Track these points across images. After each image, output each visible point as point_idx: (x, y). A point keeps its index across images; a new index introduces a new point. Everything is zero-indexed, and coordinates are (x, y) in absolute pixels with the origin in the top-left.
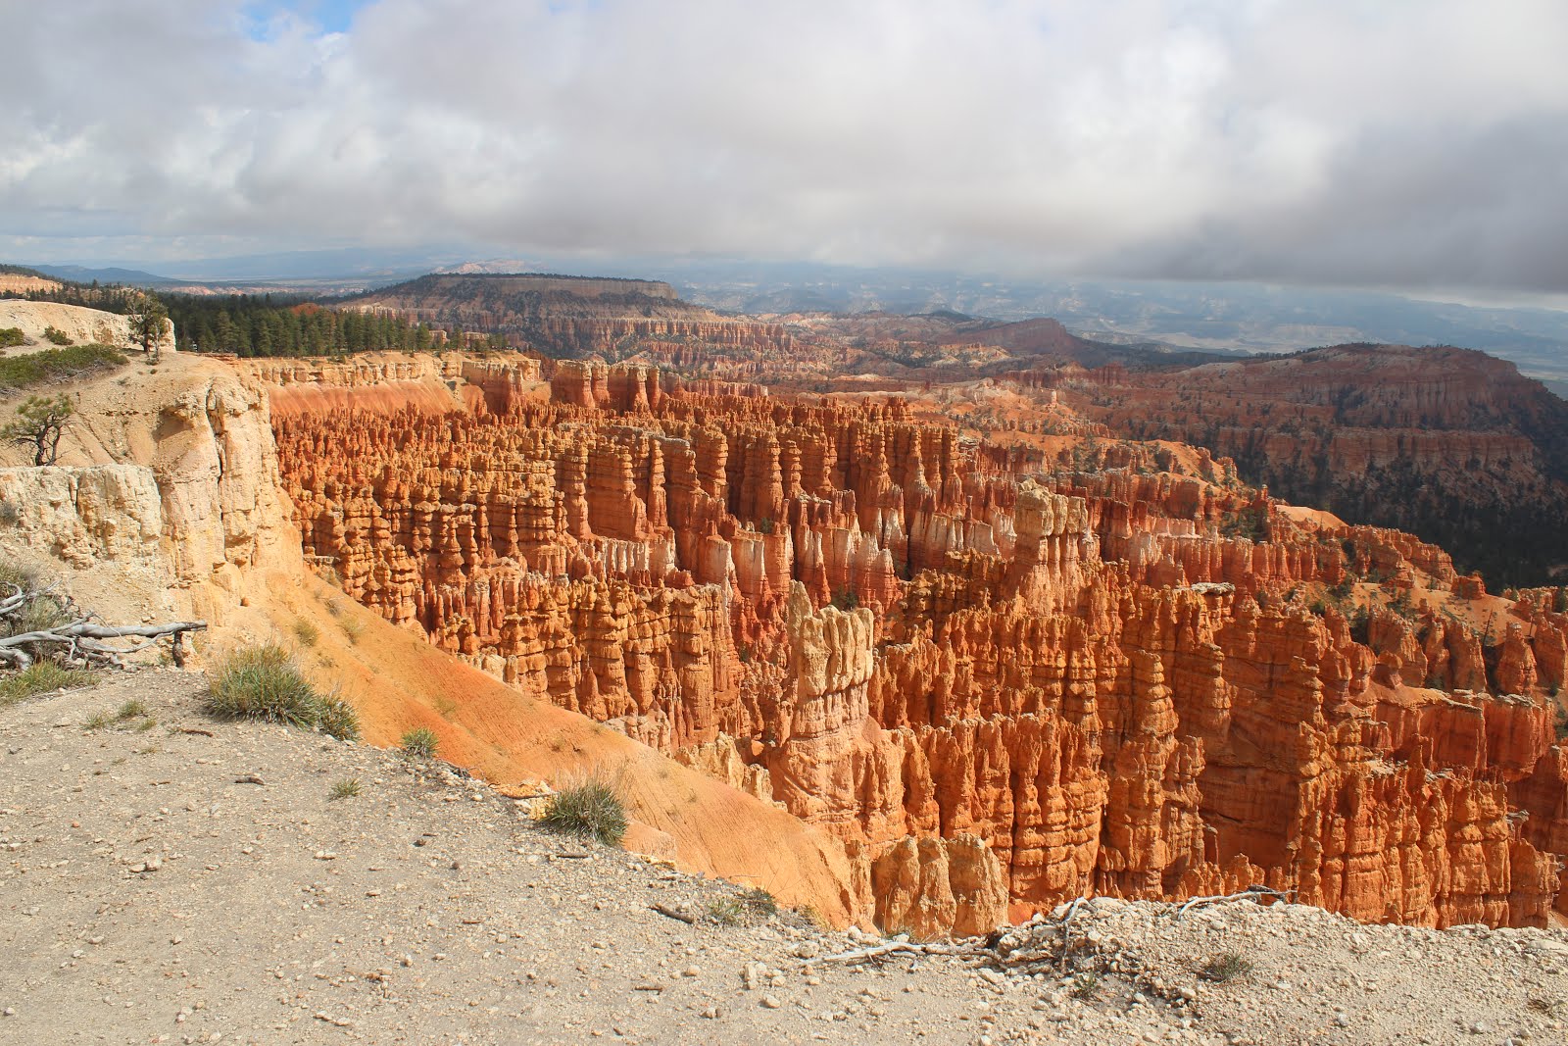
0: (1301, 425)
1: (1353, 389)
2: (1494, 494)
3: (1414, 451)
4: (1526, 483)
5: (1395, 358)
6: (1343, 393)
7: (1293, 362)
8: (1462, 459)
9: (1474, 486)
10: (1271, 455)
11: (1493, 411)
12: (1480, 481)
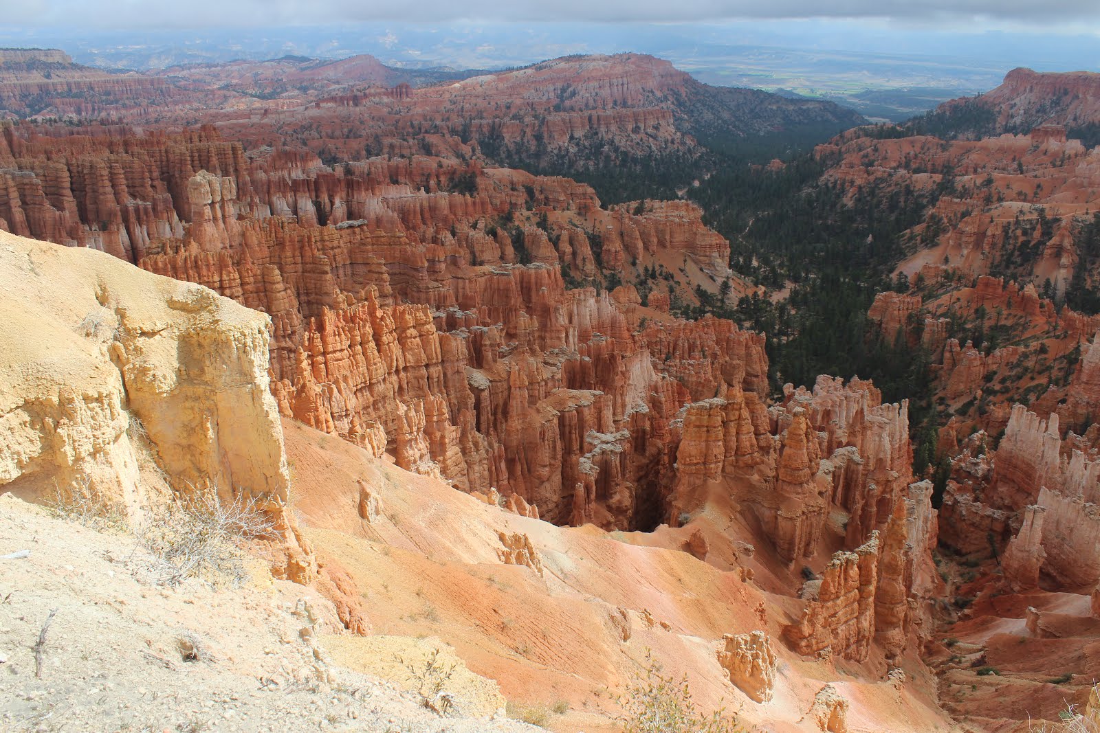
0: (526, 114)
1: (569, 86)
2: (650, 147)
3: (599, 124)
4: (670, 138)
5: (594, 63)
6: (564, 90)
7: (529, 71)
8: (630, 127)
9: (638, 144)
10: (507, 136)
11: (658, 94)
12: (641, 140)
